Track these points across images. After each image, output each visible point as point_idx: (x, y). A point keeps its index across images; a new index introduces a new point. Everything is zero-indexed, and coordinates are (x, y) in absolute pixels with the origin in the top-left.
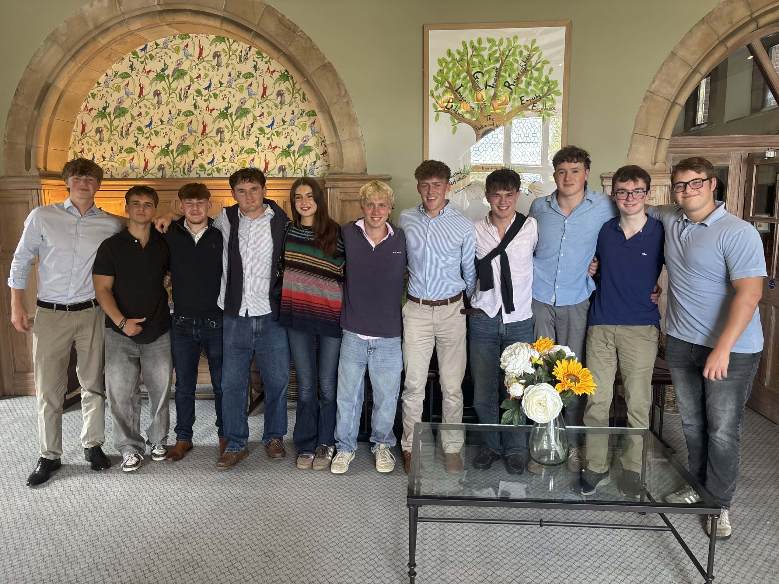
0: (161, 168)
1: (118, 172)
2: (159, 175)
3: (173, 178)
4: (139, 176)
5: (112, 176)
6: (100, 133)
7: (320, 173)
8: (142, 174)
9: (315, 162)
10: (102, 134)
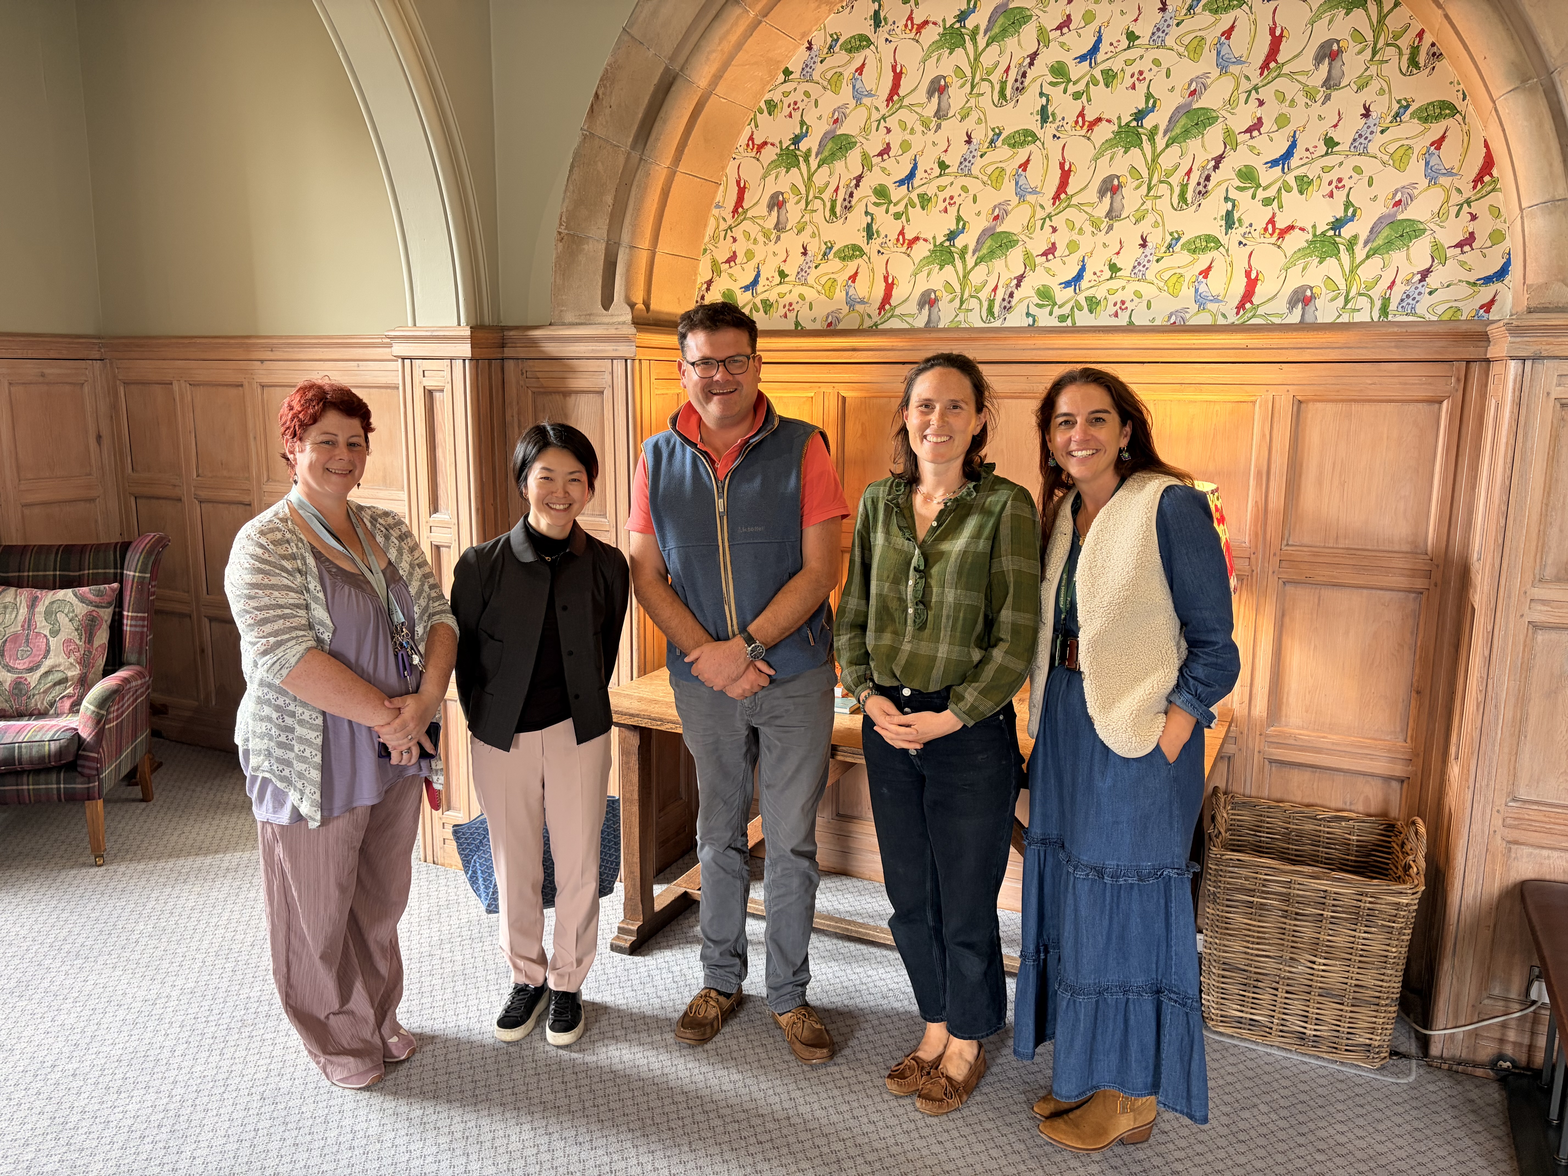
0: (928, 301)
1: (816, 312)
2: (920, 322)
3: (957, 329)
4: (868, 323)
5: (797, 323)
6: (780, 208)
7: (1440, 310)
8: (876, 318)
9: (1425, 274)
10: (783, 211)
